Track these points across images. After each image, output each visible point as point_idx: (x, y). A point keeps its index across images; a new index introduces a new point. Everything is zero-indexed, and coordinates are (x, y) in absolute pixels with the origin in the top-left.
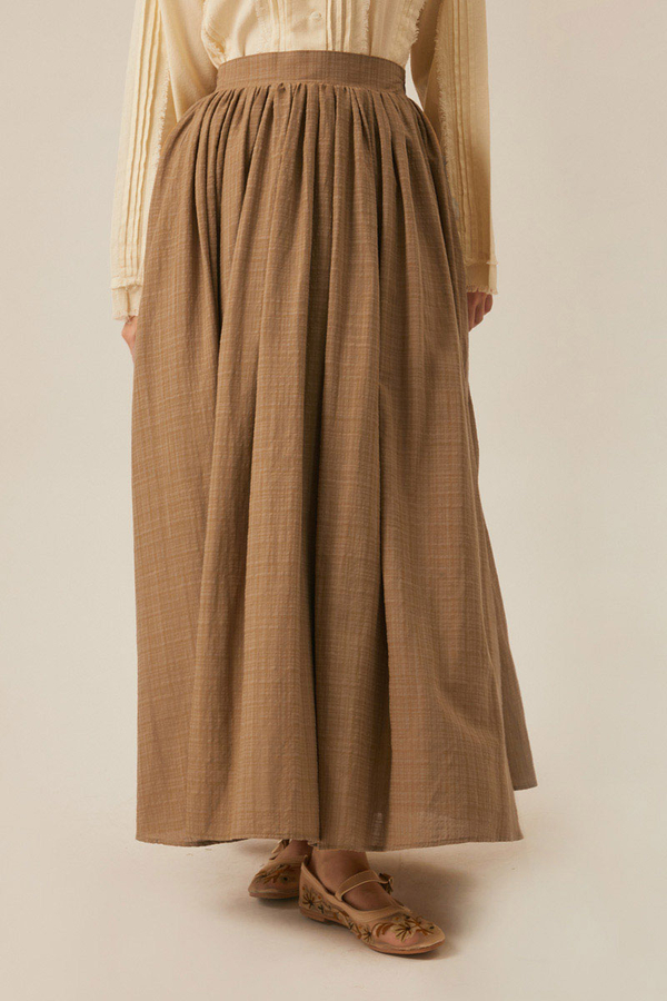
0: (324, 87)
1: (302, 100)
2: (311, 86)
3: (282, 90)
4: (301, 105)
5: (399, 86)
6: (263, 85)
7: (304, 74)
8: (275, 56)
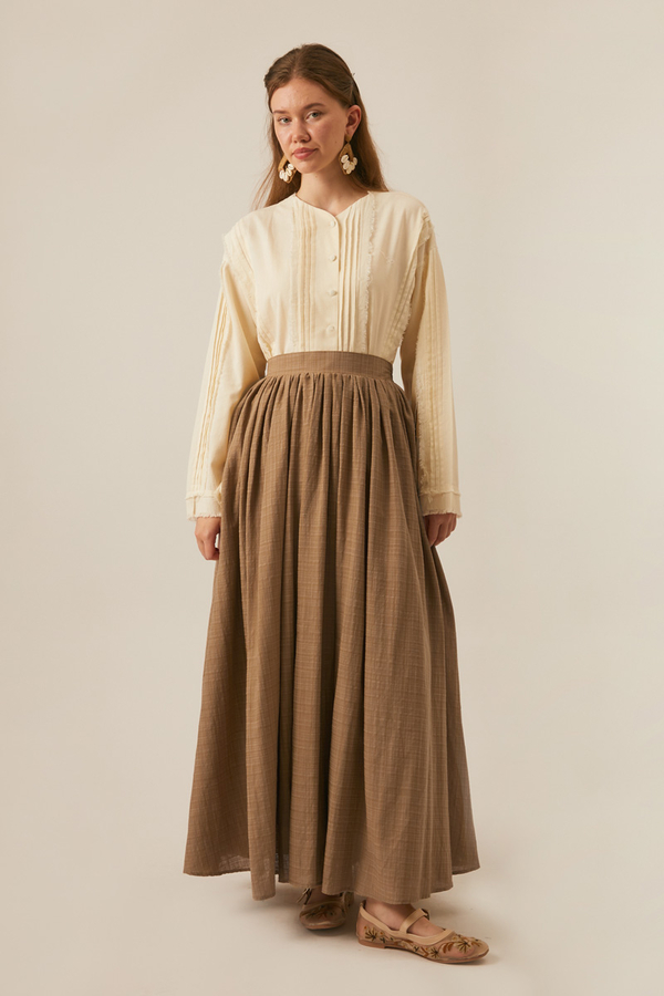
0: (336, 376)
1: (321, 385)
2: (327, 375)
4: (321, 390)
5: (387, 375)
6: (296, 374)
7: (322, 366)
8: (303, 355)
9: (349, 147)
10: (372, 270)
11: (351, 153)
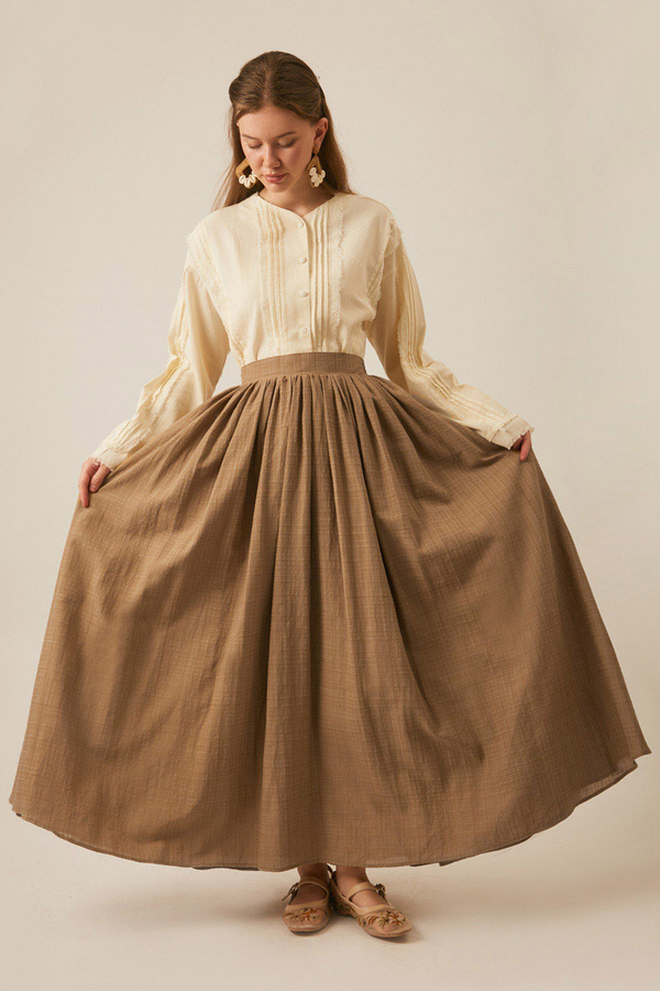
0: (313, 377)
1: (299, 386)
2: (304, 376)
3: (285, 381)
4: (299, 390)
6: (272, 378)
7: (299, 369)
8: (278, 359)
9: (316, 159)
10: (343, 274)
11: (319, 166)
